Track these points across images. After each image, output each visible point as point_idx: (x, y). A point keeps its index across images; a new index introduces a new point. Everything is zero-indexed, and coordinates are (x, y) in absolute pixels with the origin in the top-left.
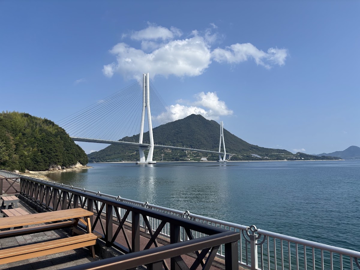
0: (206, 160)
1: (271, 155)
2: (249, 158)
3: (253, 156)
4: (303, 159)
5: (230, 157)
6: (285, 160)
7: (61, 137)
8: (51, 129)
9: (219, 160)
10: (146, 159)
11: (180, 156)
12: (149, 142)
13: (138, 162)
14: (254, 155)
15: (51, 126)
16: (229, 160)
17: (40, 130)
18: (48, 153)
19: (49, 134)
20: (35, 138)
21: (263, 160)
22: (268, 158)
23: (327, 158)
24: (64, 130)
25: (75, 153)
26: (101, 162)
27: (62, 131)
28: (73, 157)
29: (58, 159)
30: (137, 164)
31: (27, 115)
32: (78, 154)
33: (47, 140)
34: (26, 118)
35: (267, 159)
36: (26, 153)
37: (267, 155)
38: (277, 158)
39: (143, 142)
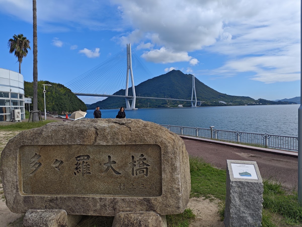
0: (182, 106)
1: (236, 102)
2: (216, 104)
3: (220, 103)
4: (261, 104)
5: (201, 103)
6: (246, 105)
7: (68, 95)
8: (62, 91)
9: (192, 106)
10: (131, 107)
11: (162, 104)
12: (132, 95)
14: (221, 101)
15: (62, 88)
16: (200, 106)
17: (56, 92)
18: (60, 105)
19: (60, 94)
20: (53, 97)
21: (228, 106)
22: (232, 104)
24: (70, 90)
29: (66, 108)
31: (48, 82)
32: (79, 105)
33: (60, 98)
35: (230, 105)
37: (231, 101)
38: (240, 104)
39: (128, 95)
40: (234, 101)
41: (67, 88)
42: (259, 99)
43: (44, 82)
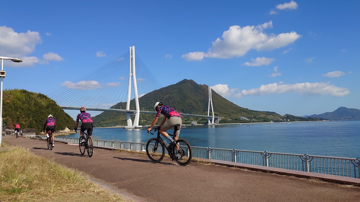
0: (197, 123)
2: (237, 120)
3: (241, 119)
4: (289, 120)
5: (219, 120)
6: (272, 122)
7: (52, 108)
8: (44, 103)
9: (208, 123)
10: (133, 124)
12: (135, 109)
13: (126, 127)
14: (243, 117)
15: (44, 99)
16: (218, 123)
17: (35, 104)
18: (40, 122)
19: (41, 107)
20: (31, 111)
21: (251, 122)
22: (255, 120)
23: (312, 119)
24: (55, 102)
25: (64, 121)
26: (96, 127)
27: (53, 103)
28: (62, 123)
30: (124, 128)
31: (24, 92)
32: (66, 121)
33: (39, 112)
34: (24, 94)
35: (254, 122)
36: (24, 123)
37: (255, 117)
38: (264, 120)
39: (130, 109)
40: (258, 117)
41: (51, 99)
42: (285, 115)
43: (19, 91)
